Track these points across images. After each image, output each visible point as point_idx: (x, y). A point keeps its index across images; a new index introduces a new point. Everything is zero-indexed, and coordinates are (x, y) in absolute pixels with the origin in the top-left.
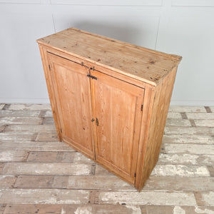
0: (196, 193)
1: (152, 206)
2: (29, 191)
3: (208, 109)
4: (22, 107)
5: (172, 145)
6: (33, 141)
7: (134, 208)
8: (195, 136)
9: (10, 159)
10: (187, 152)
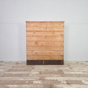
1: (71, 80)
3: (87, 61)
5: (75, 68)
6: (13, 67)
9: (2, 71)
10: (82, 69)
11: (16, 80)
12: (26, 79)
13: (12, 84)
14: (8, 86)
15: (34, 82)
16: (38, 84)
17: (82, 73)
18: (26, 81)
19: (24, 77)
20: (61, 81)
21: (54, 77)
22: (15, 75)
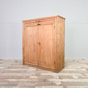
0: (82, 73)
1: (63, 76)
2: (10, 74)
3: (83, 60)
4: (8, 60)
5: (70, 65)
8: (79, 64)
9: (2, 68)
10: (76, 66)
11: (14, 76)
13: (11, 79)
14: (8, 80)
16: (34, 78)
17: (75, 70)
18: (23, 76)
19: (22, 73)
20: (54, 77)
21: (49, 73)
22: (14, 72)
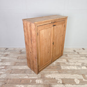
0: (83, 75)
1: (66, 79)
2: (17, 74)
3: (83, 49)
4: (13, 49)
5: (71, 60)
6: (18, 59)
7: (59, 79)
8: (80, 57)
9: (9, 64)
10: (77, 62)
12: (30, 78)
13: (19, 84)
15: (36, 81)
19: (28, 74)
21: (52, 75)
22: (21, 71)
